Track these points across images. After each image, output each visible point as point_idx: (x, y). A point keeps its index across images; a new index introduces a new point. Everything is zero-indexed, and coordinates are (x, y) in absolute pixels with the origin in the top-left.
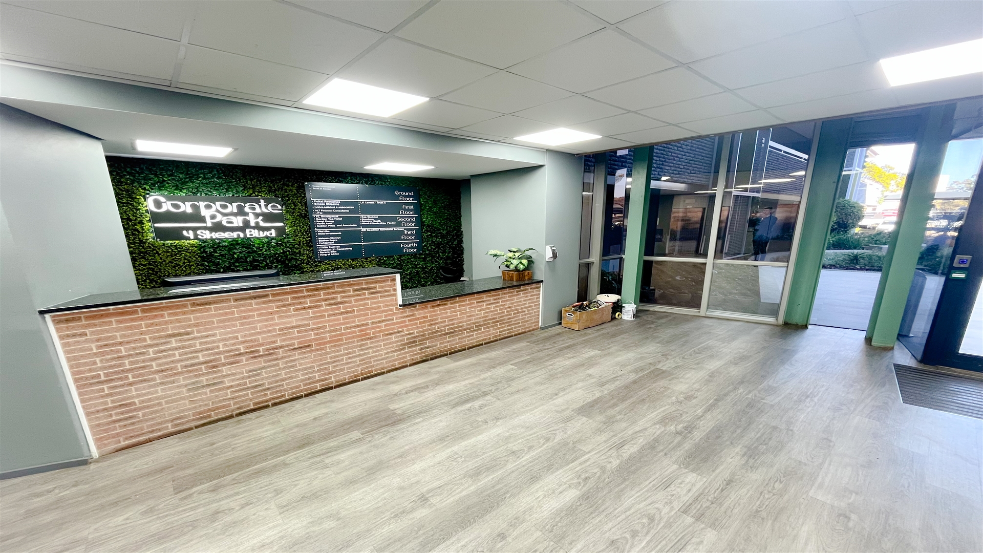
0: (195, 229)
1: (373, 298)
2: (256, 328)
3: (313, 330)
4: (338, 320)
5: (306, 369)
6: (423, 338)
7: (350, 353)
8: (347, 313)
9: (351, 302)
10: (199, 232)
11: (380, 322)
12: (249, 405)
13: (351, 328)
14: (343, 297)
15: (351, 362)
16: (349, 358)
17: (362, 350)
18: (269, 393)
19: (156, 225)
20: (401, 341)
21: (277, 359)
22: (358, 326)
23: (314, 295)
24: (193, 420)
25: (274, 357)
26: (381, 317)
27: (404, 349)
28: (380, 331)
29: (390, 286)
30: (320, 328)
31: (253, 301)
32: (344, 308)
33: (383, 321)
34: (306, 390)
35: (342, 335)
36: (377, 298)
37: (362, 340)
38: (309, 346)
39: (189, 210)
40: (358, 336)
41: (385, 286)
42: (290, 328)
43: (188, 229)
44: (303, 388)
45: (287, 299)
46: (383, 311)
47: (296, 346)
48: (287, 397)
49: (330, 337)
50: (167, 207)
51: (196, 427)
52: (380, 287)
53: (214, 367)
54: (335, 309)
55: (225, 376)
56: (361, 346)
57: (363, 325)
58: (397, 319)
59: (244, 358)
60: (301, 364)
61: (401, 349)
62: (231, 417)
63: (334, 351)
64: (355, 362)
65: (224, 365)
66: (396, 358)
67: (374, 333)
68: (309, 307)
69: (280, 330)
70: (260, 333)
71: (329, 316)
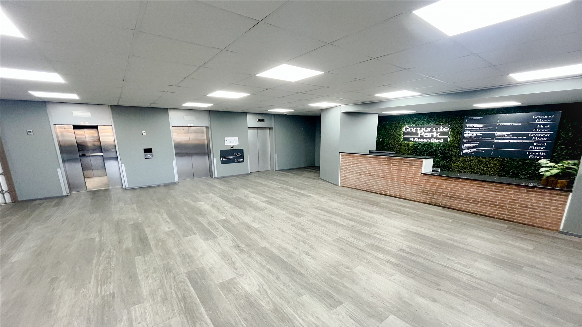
0: (414, 138)
1: (410, 167)
2: (371, 167)
3: (386, 172)
4: (395, 172)
5: (381, 185)
6: (432, 193)
7: (396, 186)
8: (399, 170)
9: (401, 166)
10: (415, 139)
11: (411, 178)
12: (365, 189)
13: (399, 176)
14: (399, 164)
15: (396, 189)
16: (396, 187)
17: (402, 186)
18: (370, 187)
19: (404, 136)
20: (420, 190)
21: (374, 178)
22: (402, 176)
23: (389, 161)
24: (354, 186)
25: (374, 177)
26: (412, 176)
27: (421, 194)
28: (410, 182)
29: (420, 164)
30: (388, 173)
31: (373, 159)
32: (398, 168)
33: (413, 178)
34: (380, 192)
35: (395, 177)
36: (412, 167)
37: (402, 182)
38: (384, 177)
39: (414, 131)
40: (401, 180)
41: (417, 164)
42: (380, 170)
43: (412, 138)
44: (379, 191)
45: (381, 160)
46: (414, 174)
47: (380, 176)
48: (374, 191)
49: (391, 177)
50: (409, 130)
51: (354, 189)
52: (415, 163)
53: (361, 174)
54: (395, 167)
55: (362, 178)
56: (401, 184)
57: (404, 177)
58: (419, 179)
59: (367, 175)
60: (380, 183)
61: (419, 193)
62: (361, 190)
63: (391, 183)
64: (398, 190)
65: (363, 175)
66: (416, 197)
67: (408, 181)
68: (387, 165)
69: (377, 169)
70: (372, 169)
71: (392, 169)
